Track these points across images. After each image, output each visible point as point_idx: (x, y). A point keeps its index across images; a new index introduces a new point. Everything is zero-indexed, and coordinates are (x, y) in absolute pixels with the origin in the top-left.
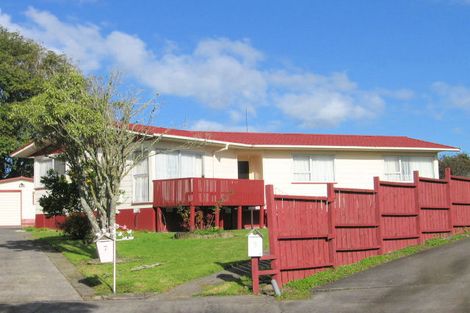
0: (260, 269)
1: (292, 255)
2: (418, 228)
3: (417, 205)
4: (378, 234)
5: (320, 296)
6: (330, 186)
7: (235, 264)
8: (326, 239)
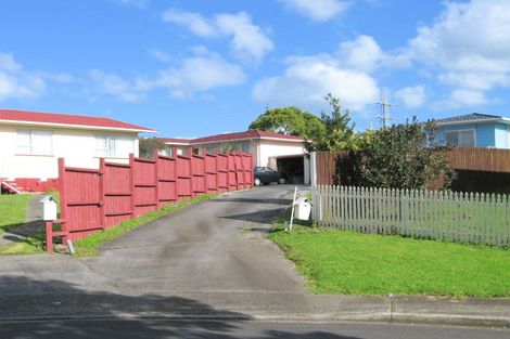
0: (53, 230)
1: (75, 218)
2: (156, 196)
3: (156, 177)
4: (132, 201)
5: (108, 254)
6: (102, 160)
7: (11, 226)
8: (98, 205)
